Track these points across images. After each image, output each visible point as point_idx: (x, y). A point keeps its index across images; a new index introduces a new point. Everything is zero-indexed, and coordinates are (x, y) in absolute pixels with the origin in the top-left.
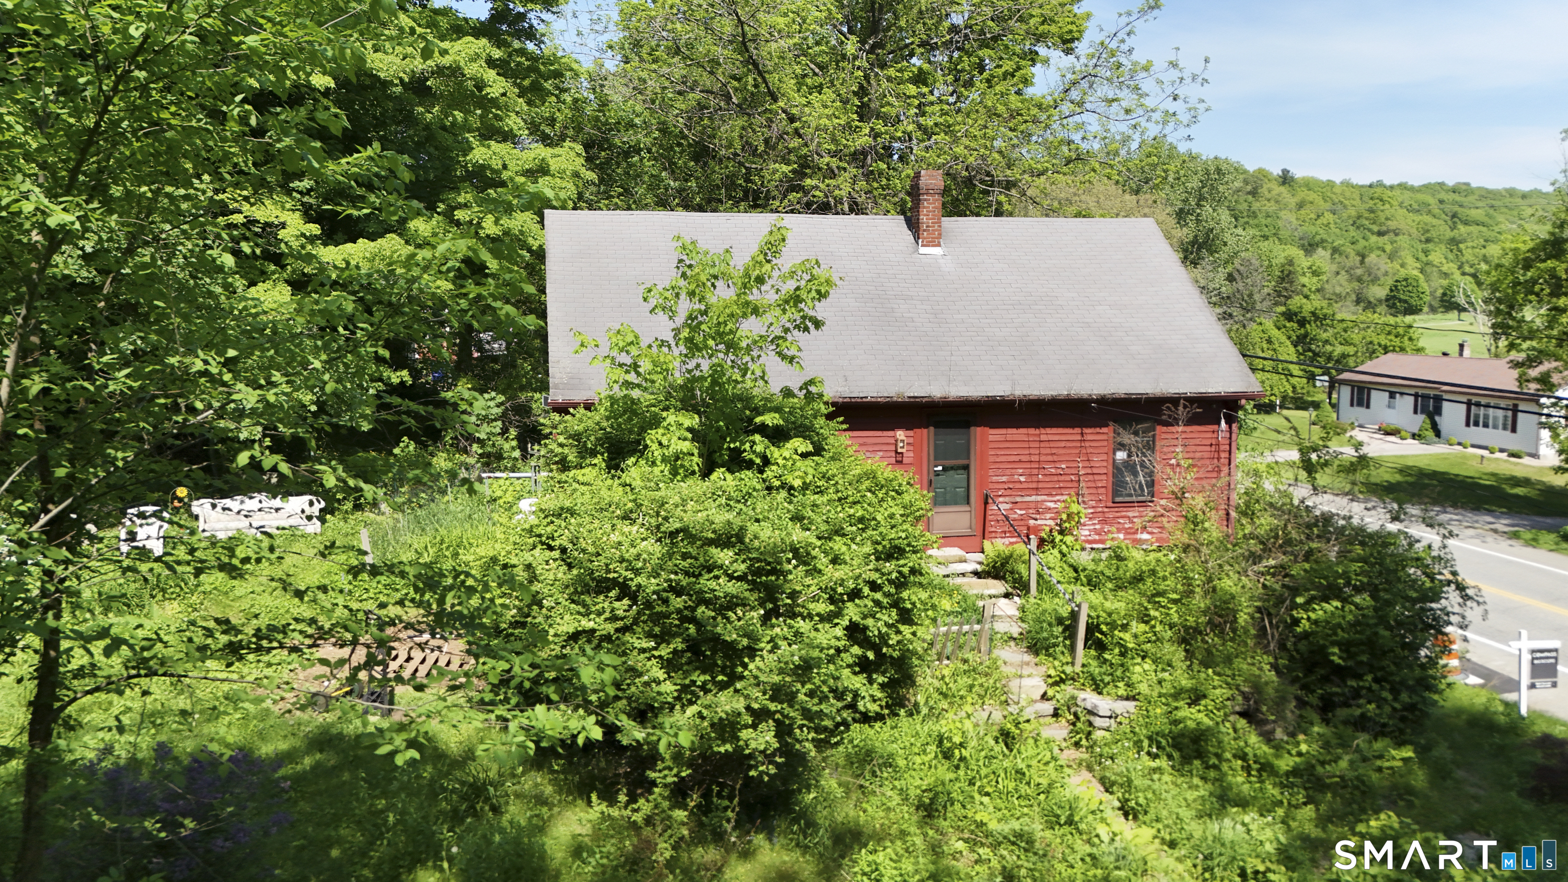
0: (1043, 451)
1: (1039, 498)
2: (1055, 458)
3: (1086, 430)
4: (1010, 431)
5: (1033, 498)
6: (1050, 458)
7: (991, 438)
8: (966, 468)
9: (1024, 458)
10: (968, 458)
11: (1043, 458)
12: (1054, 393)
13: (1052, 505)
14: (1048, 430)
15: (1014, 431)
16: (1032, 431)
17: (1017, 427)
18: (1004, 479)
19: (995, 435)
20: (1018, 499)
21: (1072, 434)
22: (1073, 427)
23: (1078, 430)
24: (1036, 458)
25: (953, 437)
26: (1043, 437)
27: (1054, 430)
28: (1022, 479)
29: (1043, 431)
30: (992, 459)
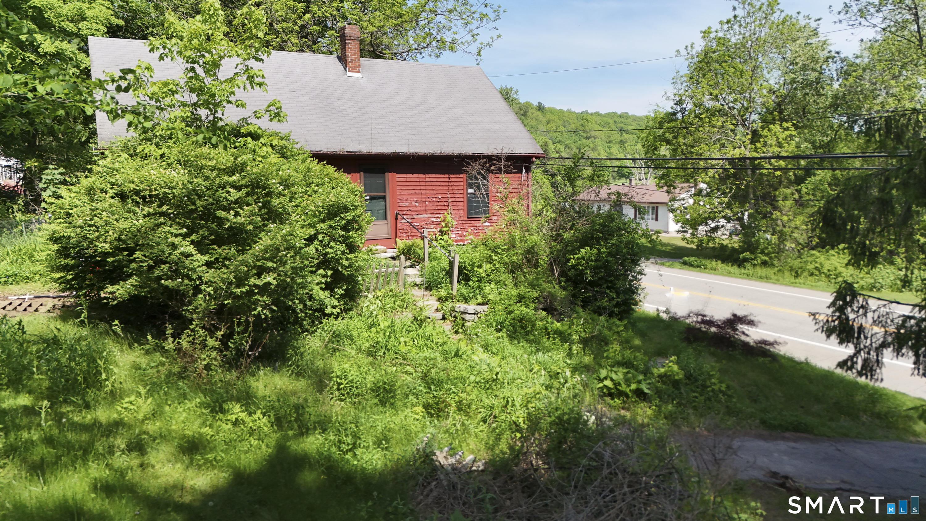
0: (428, 188)
1: (427, 216)
2: (435, 192)
3: (451, 176)
4: (409, 175)
5: (423, 216)
6: (432, 192)
7: (398, 179)
8: (384, 198)
9: (417, 192)
10: (385, 191)
11: (428, 192)
12: (433, 152)
13: (434, 220)
14: (430, 176)
15: (411, 175)
16: (421, 176)
17: (413, 174)
18: (406, 204)
19: (400, 178)
20: (415, 216)
21: (443, 178)
22: (444, 174)
23: (447, 176)
24: (424, 192)
25: (375, 179)
26: (428, 180)
27: (434, 176)
28: (417, 204)
29: (427, 176)
30: (399, 192)
